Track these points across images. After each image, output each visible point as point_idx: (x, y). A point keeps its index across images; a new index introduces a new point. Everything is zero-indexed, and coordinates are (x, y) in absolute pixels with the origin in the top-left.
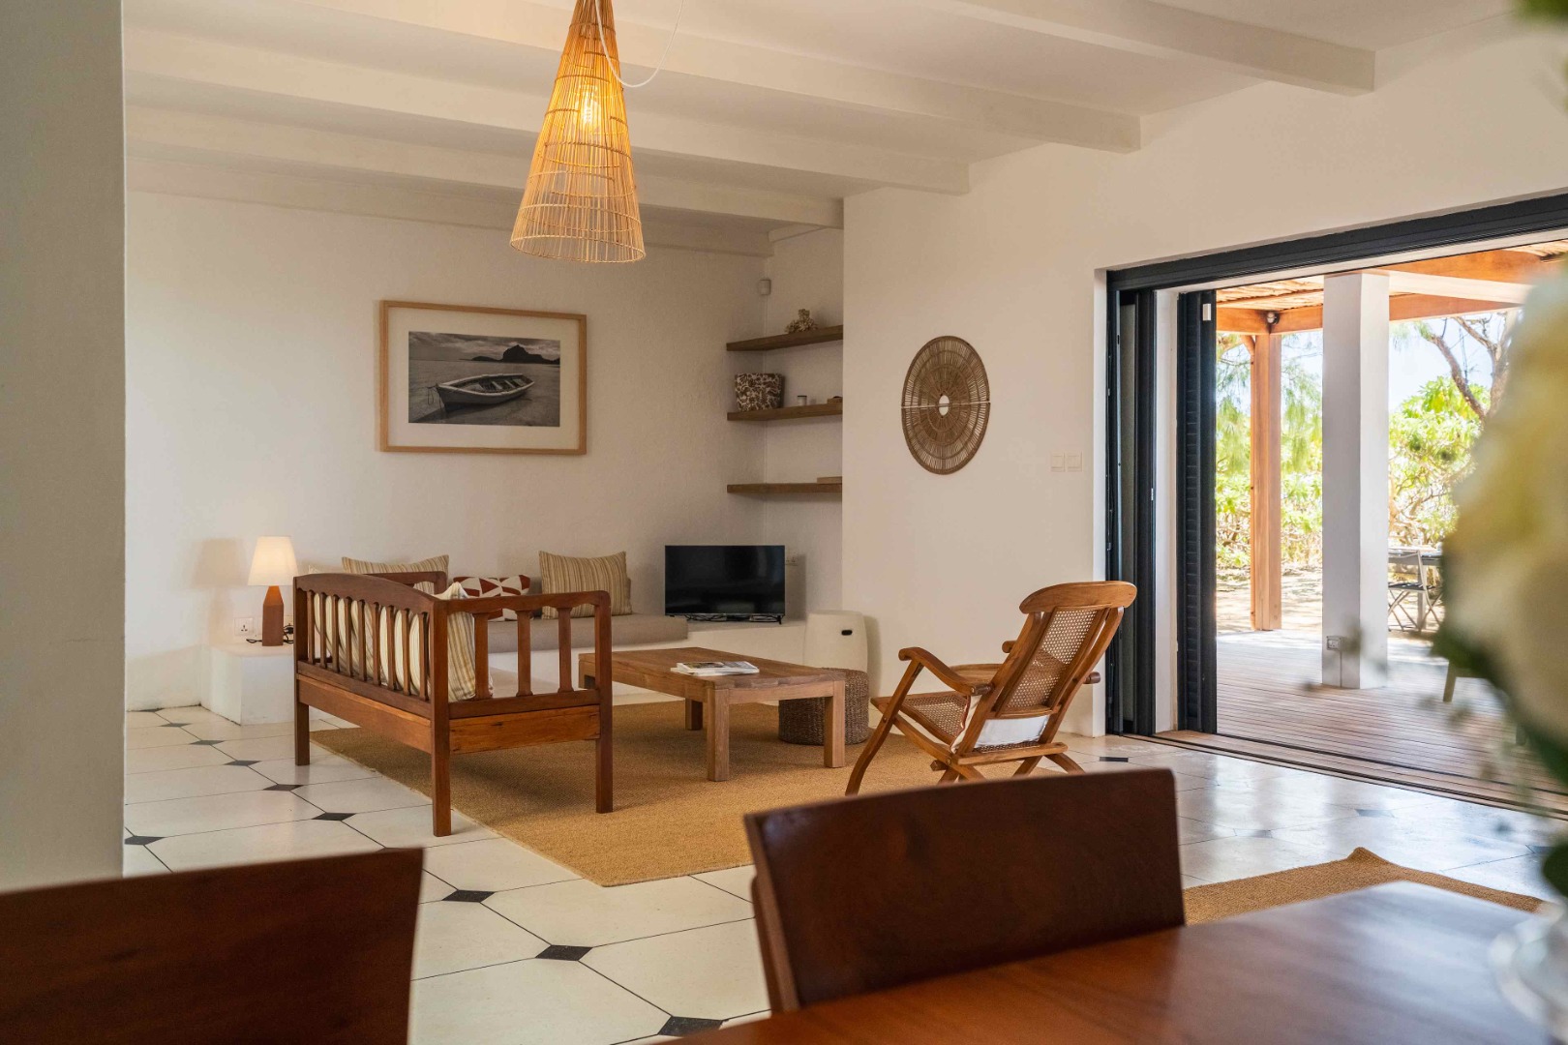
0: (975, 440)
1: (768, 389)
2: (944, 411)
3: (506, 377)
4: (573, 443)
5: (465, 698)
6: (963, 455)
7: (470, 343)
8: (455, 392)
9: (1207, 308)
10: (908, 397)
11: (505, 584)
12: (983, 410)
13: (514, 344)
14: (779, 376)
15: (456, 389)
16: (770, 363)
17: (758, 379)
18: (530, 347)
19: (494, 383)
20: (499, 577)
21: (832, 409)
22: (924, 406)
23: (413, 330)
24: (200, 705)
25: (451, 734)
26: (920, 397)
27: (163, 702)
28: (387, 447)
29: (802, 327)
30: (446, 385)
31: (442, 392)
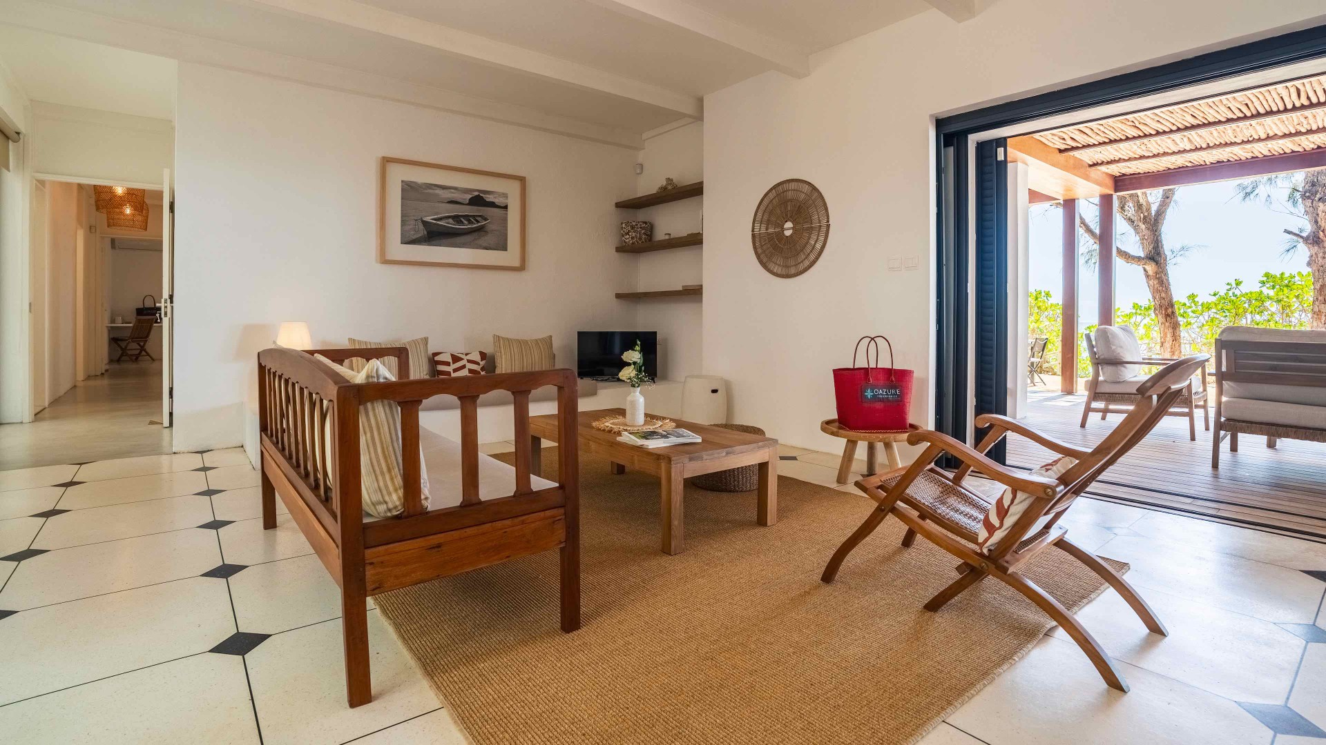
0: (816, 252)
1: (643, 231)
2: (788, 233)
3: (471, 216)
4: (517, 264)
5: (389, 514)
6: (807, 263)
7: (444, 191)
8: (435, 224)
9: (1001, 151)
10: (757, 226)
11: (469, 357)
12: (824, 229)
13: (477, 193)
14: (650, 223)
15: (435, 222)
16: (642, 215)
17: (637, 225)
18: (488, 196)
19: (462, 219)
20: (465, 352)
21: (694, 241)
22: (771, 230)
23: (405, 179)
24: (242, 446)
25: (368, 568)
26: (768, 225)
27: (211, 444)
28: (385, 261)
29: (670, 187)
30: (428, 219)
31: (425, 223)
